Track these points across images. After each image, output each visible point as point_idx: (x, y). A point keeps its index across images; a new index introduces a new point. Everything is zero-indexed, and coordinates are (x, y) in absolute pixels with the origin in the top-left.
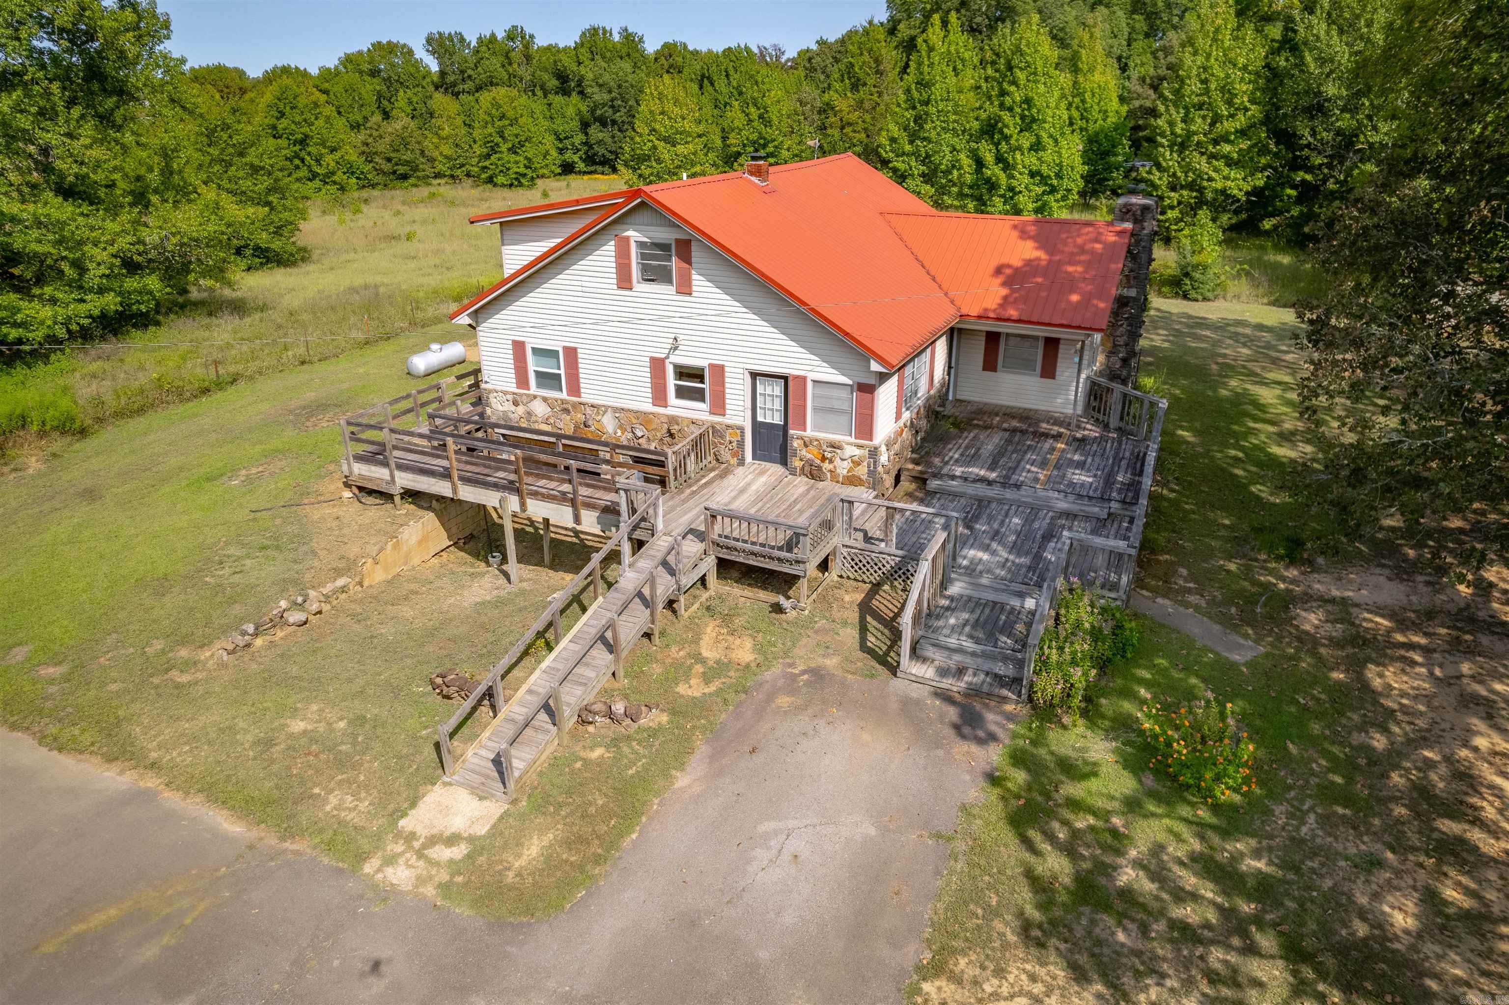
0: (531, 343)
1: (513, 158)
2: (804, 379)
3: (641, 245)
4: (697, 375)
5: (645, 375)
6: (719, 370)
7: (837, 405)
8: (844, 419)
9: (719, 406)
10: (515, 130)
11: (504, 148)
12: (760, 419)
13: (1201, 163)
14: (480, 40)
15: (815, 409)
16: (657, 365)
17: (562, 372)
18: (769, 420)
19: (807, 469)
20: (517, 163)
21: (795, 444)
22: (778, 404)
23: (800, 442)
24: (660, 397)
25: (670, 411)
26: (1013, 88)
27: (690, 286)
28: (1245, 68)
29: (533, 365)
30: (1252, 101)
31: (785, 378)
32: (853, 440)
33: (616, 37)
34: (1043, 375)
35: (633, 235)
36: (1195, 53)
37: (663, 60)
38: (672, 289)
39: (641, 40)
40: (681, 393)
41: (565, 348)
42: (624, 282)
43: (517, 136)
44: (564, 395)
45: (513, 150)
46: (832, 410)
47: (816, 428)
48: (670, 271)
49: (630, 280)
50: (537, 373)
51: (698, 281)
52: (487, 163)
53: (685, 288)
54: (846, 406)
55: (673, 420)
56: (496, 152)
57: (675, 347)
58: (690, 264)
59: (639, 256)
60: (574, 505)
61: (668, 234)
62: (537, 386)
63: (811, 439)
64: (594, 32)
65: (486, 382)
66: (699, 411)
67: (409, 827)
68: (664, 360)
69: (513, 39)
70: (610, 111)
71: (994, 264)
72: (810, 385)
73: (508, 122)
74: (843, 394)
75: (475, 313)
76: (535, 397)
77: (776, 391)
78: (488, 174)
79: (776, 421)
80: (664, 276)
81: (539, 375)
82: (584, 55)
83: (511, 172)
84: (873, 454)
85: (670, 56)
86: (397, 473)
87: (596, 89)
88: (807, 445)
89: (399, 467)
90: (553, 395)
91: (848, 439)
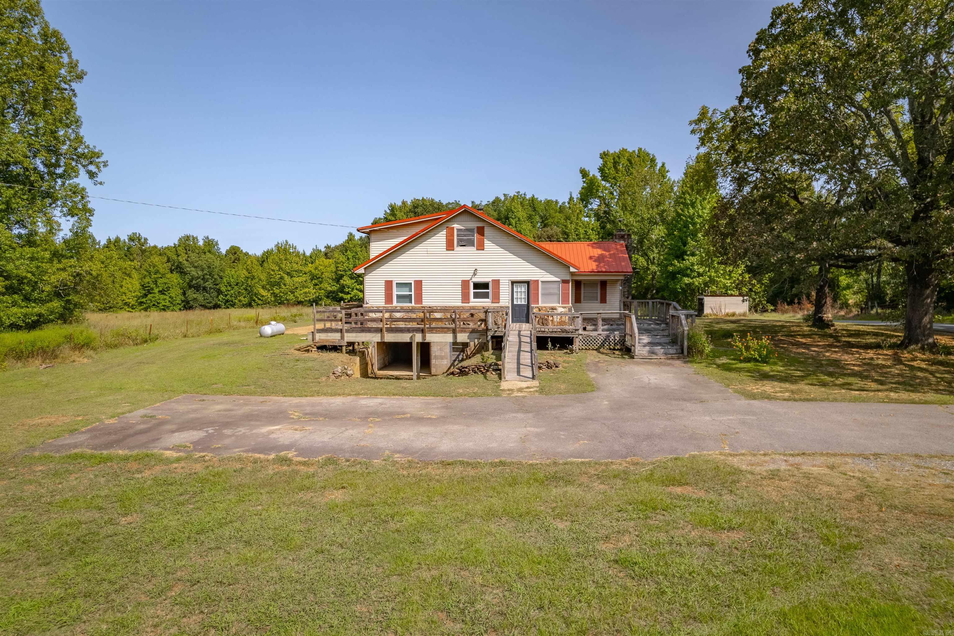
0: (396, 280)
1: (162, 297)
2: (537, 281)
3: (459, 230)
4: (485, 286)
5: (459, 289)
6: (497, 283)
7: (552, 291)
8: (556, 298)
9: (496, 298)
11: (156, 290)
12: (515, 303)
14: (109, 240)
15: (542, 294)
16: (465, 284)
17: (413, 293)
18: (519, 303)
19: (541, 321)
20: (164, 300)
21: (534, 311)
22: (524, 296)
23: (537, 309)
24: (465, 297)
25: (471, 304)
27: (483, 246)
29: (395, 292)
31: (528, 283)
32: (561, 305)
33: (201, 243)
34: (601, 302)
35: (456, 226)
37: (231, 256)
38: (474, 249)
39: (217, 244)
40: (476, 296)
41: (415, 281)
42: (450, 246)
44: (413, 304)
45: (162, 292)
46: (551, 294)
47: (542, 303)
48: (473, 241)
49: (453, 246)
50: (397, 295)
51: (487, 243)
52: (144, 300)
53: (481, 247)
54: (556, 291)
55: (473, 308)
56: (151, 293)
57: (475, 274)
58: (483, 235)
59: (458, 235)
60: (454, 332)
61: (474, 225)
62: (397, 302)
63: (542, 307)
64: (187, 238)
65: (367, 303)
66: (485, 303)
67: (506, 388)
68: (469, 281)
69: (133, 240)
70: (202, 282)
71: (588, 256)
72: (540, 283)
73: (160, 276)
74: (555, 286)
75: (365, 269)
76: (396, 307)
77: (523, 290)
78: (145, 306)
79: (523, 303)
80: (470, 243)
81: (399, 297)
82: (181, 251)
83: (160, 305)
84: (570, 310)
85: (235, 253)
86: (346, 335)
87: (193, 269)
88: (540, 310)
89: (348, 331)
90: (406, 305)
91: (558, 305)
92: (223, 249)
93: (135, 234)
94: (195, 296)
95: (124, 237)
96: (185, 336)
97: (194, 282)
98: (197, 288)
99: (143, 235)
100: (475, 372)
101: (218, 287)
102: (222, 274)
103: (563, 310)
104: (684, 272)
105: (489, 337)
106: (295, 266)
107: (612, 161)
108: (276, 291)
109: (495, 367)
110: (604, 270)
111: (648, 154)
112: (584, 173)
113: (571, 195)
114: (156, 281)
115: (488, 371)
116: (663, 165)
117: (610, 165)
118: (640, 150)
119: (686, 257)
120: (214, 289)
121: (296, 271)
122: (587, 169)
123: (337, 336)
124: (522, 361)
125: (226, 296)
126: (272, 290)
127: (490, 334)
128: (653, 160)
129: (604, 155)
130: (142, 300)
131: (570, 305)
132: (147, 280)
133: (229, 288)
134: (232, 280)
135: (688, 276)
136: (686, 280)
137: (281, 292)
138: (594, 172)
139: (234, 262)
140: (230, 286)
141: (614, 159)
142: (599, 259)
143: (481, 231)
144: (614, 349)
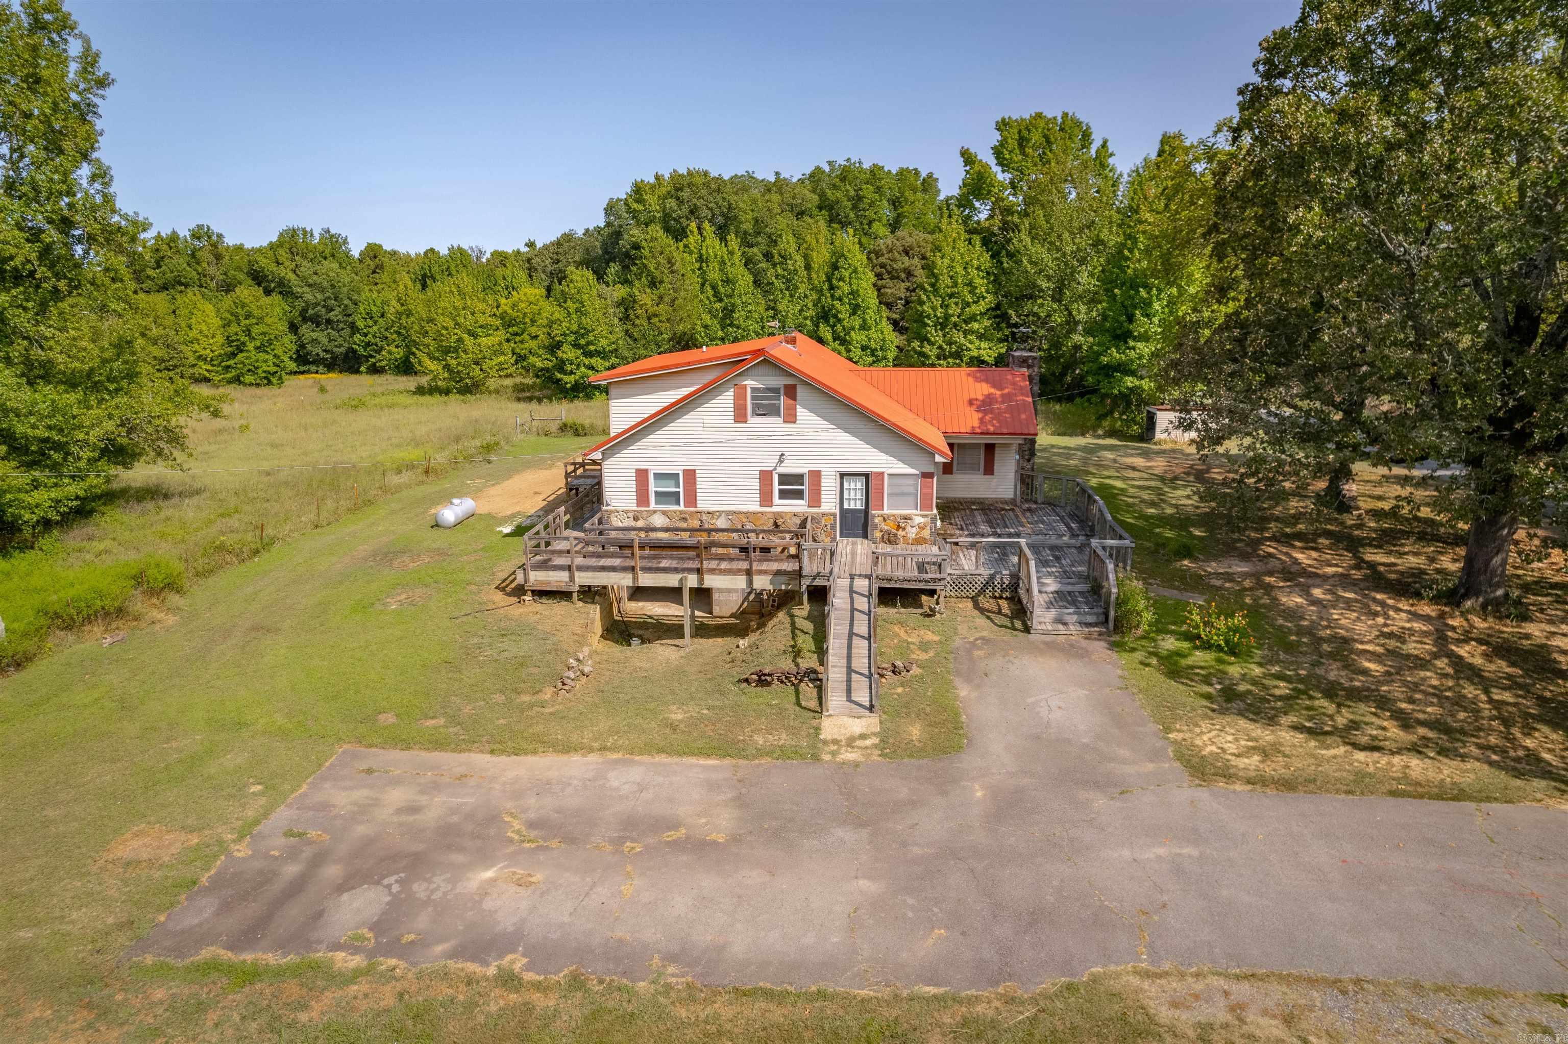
0: (653, 469)
1: (262, 356)
2: (883, 473)
3: (754, 390)
4: (798, 478)
5: (756, 485)
6: (816, 476)
7: (905, 489)
8: (911, 500)
9: (816, 500)
10: (261, 328)
11: (251, 346)
12: (846, 506)
15: (889, 494)
16: (765, 477)
17: (681, 490)
18: (852, 507)
19: (886, 537)
20: (266, 361)
21: (875, 521)
22: (861, 495)
23: (881, 519)
24: (766, 498)
25: (775, 509)
27: (794, 416)
29: (653, 488)
31: (867, 476)
32: (919, 512)
33: (317, 240)
34: (988, 473)
35: (750, 383)
37: (369, 261)
38: (780, 420)
39: (345, 242)
40: (784, 494)
41: (684, 471)
42: (740, 416)
43: (264, 334)
44: (682, 507)
45: (261, 349)
46: (903, 494)
47: (891, 507)
48: (778, 407)
49: (746, 416)
50: (656, 492)
51: (801, 412)
53: (791, 418)
54: (912, 490)
55: (779, 515)
56: (242, 351)
57: (781, 461)
58: (795, 400)
59: (753, 398)
60: (749, 573)
61: (778, 381)
62: (656, 503)
63: (888, 516)
64: (293, 232)
65: (608, 505)
66: (799, 506)
67: (829, 737)
68: (771, 472)
69: (199, 238)
70: (324, 310)
71: (966, 398)
72: (886, 477)
73: (254, 321)
74: (911, 481)
75: (603, 453)
77: (859, 486)
78: (233, 373)
79: (859, 507)
80: (773, 411)
81: (658, 495)
82: (283, 254)
83: (260, 371)
84: (933, 520)
85: (375, 257)
86: (577, 574)
87: (306, 289)
88: (885, 520)
89: (580, 568)
90: (671, 508)
91: (915, 512)
92: (356, 249)
93: (200, 227)
94: (314, 335)
95: (184, 233)
96: (317, 527)
97: (311, 312)
98: (316, 321)
99: (216, 228)
100: (782, 682)
101: (350, 319)
102: (355, 297)
104: (1125, 369)
105: (804, 588)
106: (482, 320)
108: (453, 363)
109: (812, 676)
110: (992, 429)
111: (1078, 124)
112: (968, 158)
114: (249, 330)
115: (801, 681)
116: (1104, 145)
117: (1012, 143)
118: (1065, 115)
119: (1131, 343)
120: (345, 322)
121: (481, 327)
122: (972, 151)
123: (564, 576)
124: (855, 665)
125: (366, 335)
126: (445, 360)
127: (805, 582)
128: (1086, 136)
129: (1003, 125)
130: (229, 363)
131: (935, 511)
132: (234, 328)
133: (371, 323)
134: (374, 308)
135: (1133, 373)
136: (1130, 382)
137: (459, 364)
138: (987, 157)
139: (374, 272)
140: (371, 318)
142: (984, 405)
143: (791, 391)
144: (1001, 598)
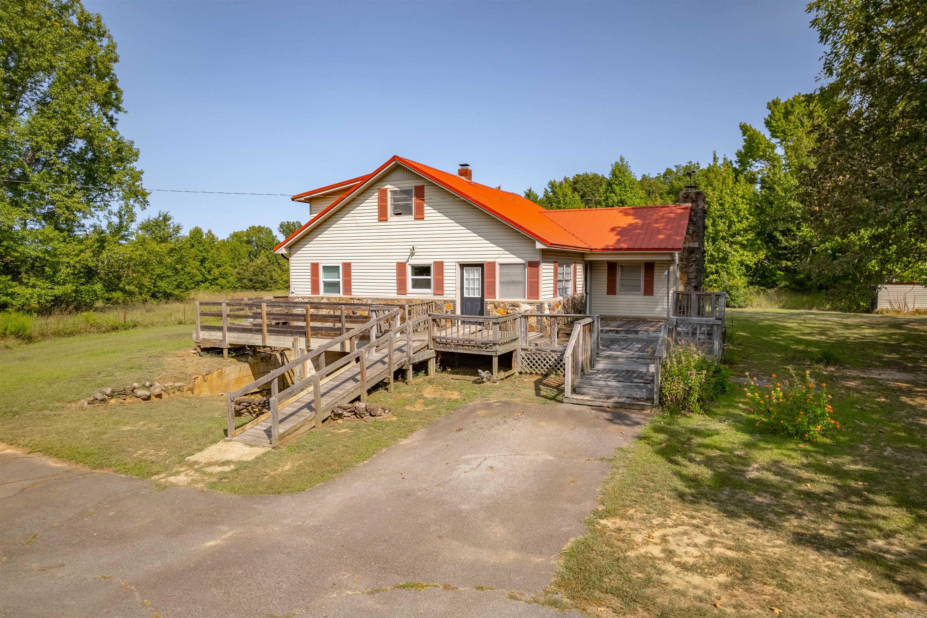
0: (323, 263)
2: (494, 263)
3: (394, 192)
4: (426, 270)
5: (393, 275)
6: (440, 265)
7: (515, 278)
8: (520, 287)
9: (440, 289)
12: (466, 295)
13: (726, 247)
15: (501, 283)
16: (401, 267)
17: (341, 280)
18: (472, 296)
21: (489, 308)
22: (478, 285)
23: (492, 306)
24: (401, 287)
25: (408, 296)
26: (612, 195)
27: (422, 213)
28: (743, 197)
29: (322, 278)
30: (751, 214)
31: (481, 265)
32: (526, 300)
34: (645, 294)
35: (389, 187)
36: (714, 190)
38: (411, 218)
40: (416, 284)
41: (344, 264)
42: (383, 216)
44: (341, 295)
46: (512, 283)
47: (502, 295)
48: (411, 207)
49: (386, 215)
50: (324, 282)
51: (427, 210)
53: (420, 216)
54: (521, 279)
55: (411, 302)
57: (412, 254)
58: (423, 200)
59: (392, 200)
61: (410, 184)
62: (325, 291)
63: (499, 303)
65: (292, 293)
66: (426, 294)
68: (405, 263)
72: (498, 267)
74: (519, 270)
76: (322, 298)
77: (476, 276)
79: (476, 296)
80: (407, 211)
81: (326, 284)
84: (540, 308)
86: (227, 334)
88: (496, 307)
89: (229, 330)
90: (334, 296)
91: (523, 300)
103: (529, 307)
107: (783, 111)
112: (744, 129)
113: (715, 155)
117: (779, 115)
122: (748, 124)
129: (773, 105)
131: (542, 300)
138: (760, 127)
141: (786, 108)
